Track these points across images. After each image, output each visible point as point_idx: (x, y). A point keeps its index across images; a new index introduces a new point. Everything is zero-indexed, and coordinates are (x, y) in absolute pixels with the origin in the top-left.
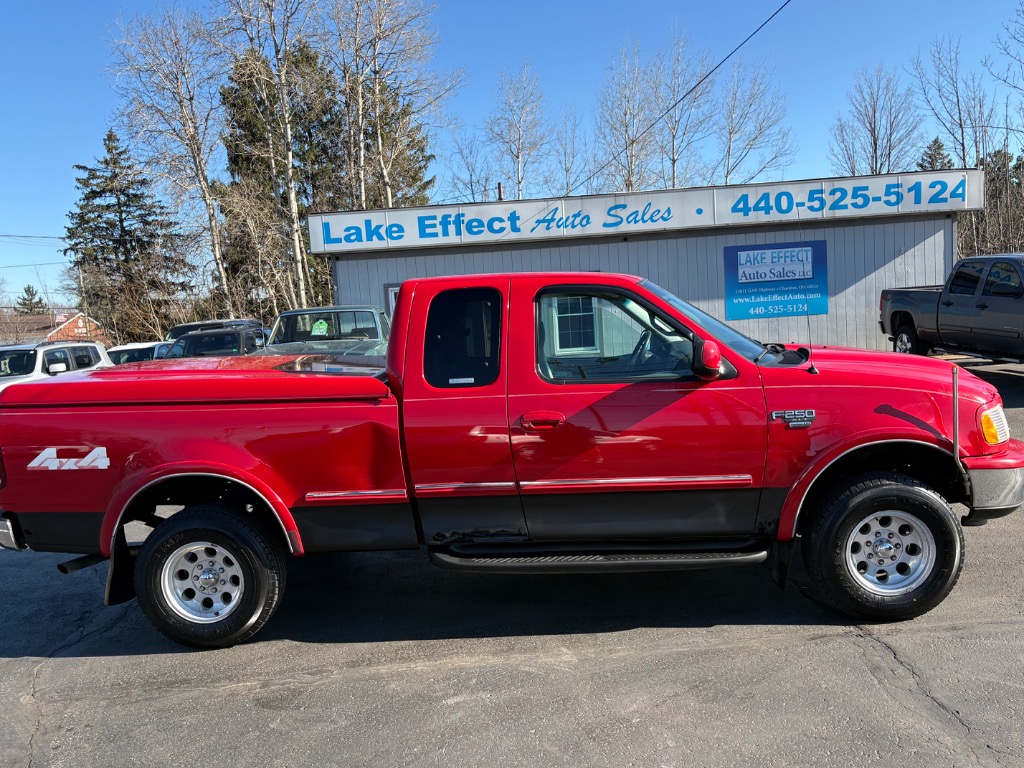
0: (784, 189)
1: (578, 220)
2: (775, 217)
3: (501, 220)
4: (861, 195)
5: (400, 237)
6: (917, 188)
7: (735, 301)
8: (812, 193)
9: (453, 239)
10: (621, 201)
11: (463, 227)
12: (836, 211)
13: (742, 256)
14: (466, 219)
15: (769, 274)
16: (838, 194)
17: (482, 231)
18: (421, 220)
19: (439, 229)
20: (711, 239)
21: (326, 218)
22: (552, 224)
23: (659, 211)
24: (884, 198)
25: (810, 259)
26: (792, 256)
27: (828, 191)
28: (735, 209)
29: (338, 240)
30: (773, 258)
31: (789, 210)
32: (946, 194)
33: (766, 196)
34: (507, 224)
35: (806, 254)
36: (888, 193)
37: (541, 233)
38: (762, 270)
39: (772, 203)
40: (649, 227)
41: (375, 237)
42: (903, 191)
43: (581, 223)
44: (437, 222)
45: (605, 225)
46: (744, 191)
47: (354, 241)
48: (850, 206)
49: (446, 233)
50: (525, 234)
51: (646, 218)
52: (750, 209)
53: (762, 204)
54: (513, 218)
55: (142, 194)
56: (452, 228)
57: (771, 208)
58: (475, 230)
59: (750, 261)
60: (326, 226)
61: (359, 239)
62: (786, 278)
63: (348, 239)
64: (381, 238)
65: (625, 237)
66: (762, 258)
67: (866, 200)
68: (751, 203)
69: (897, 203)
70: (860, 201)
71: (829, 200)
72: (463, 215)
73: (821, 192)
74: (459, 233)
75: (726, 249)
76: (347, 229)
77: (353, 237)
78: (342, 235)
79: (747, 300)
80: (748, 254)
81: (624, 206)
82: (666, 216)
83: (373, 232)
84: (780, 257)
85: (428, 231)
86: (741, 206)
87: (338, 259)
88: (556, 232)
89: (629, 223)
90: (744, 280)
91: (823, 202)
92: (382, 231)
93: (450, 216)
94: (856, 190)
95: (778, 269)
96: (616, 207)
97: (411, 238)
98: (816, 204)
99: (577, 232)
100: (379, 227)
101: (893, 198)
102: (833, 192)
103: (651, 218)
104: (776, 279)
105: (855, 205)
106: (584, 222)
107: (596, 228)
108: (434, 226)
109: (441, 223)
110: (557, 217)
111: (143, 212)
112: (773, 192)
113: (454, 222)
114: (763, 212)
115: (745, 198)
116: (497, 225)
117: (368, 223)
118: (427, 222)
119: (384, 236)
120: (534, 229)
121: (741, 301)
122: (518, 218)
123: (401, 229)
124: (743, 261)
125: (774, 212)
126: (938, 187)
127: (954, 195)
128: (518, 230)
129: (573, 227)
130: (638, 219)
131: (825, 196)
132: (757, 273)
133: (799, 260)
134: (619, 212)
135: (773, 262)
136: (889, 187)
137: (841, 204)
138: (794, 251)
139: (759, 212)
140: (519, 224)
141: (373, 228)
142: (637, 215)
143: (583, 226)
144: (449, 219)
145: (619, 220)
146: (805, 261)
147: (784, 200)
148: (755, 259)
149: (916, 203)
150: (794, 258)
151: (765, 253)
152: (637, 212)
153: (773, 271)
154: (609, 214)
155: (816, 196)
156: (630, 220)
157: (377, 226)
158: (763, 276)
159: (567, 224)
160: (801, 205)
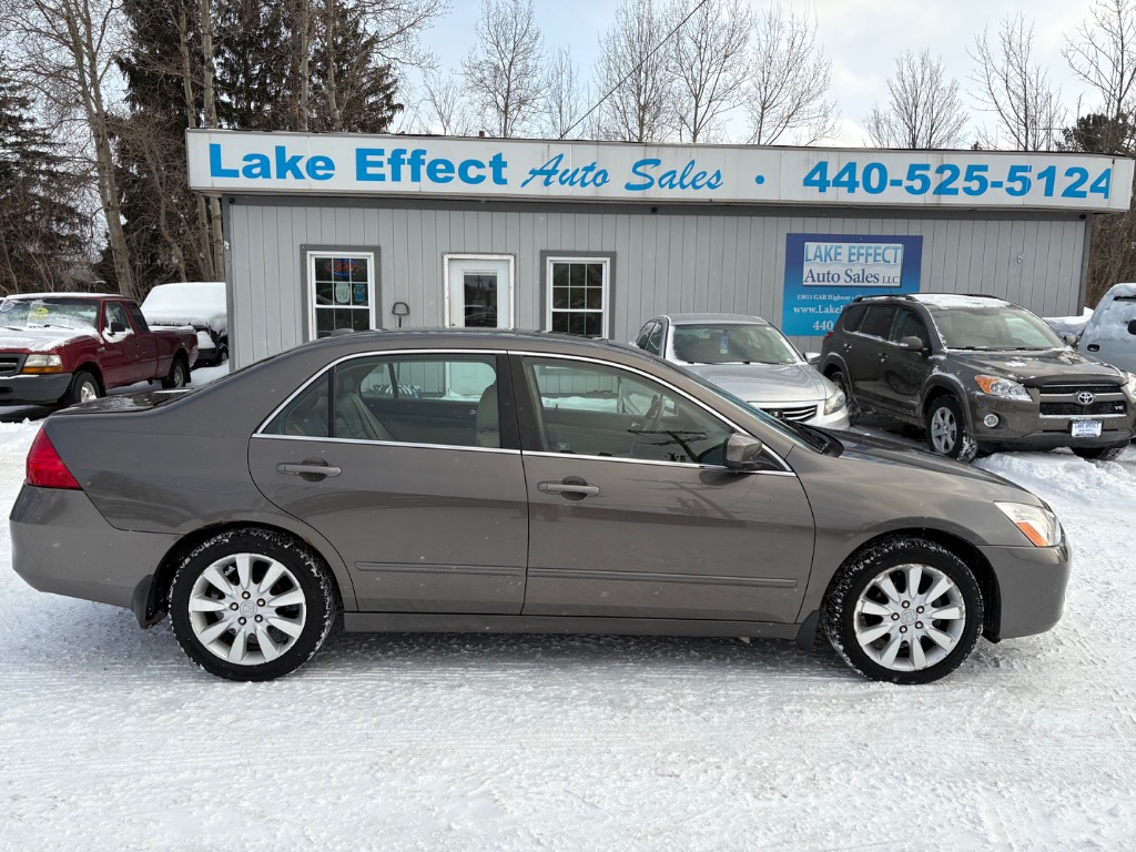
0: (876, 158)
1: (590, 176)
2: (860, 196)
3: (479, 165)
4: (978, 178)
5: (327, 177)
6: (1049, 174)
7: (796, 310)
8: (913, 168)
9: (406, 185)
10: (652, 154)
11: (423, 169)
12: (943, 196)
13: (811, 248)
14: (428, 159)
15: (843, 277)
16: (948, 173)
17: (452, 178)
18: (361, 154)
19: (387, 170)
20: (771, 222)
21: (216, 138)
22: (553, 178)
23: (705, 174)
24: (1007, 184)
25: (899, 260)
26: (876, 254)
27: (933, 168)
28: (808, 182)
29: (234, 174)
30: (851, 254)
31: (880, 189)
32: (1085, 187)
33: (851, 168)
34: (488, 172)
35: (894, 252)
36: (1012, 178)
37: (536, 189)
38: (835, 269)
39: (859, 177)
40: (690, 194)
41: (289, 173)
42: (1032, 176)
43: (594, 180)
44: (384, 159)
45: (629, 187)
46: (823, 157)
47: (256, 176)
48: (961, 191)
50: (513, 189)
51: (686, 182)
52: (828, 184)
53: (845, 178)
54: (498, 163)
55: (20, 116)
56: (406, 170)
57: (857, 184)
58: (441, 175)
59: (820, 257)
60: (215, 151)
62: (866, 284)
63: (248, 172)
64: (298, 175)
65: (655, 208)
66: (837, 254)
67: (983, 183)
68: (831, 176)
69: (1022, 192)
70: (975, 185)
71: (935, 182)
72: (424, 152)
73: (926, 167)
74: (416, 177)
75: (789, 236)
76: (248, 158)
77: (256, 171)
78: (240, 165)
79: (812, 310)
80: (819, 247)
81: (657, 162)
82: (713, 181)
83: (287, 165)
84: (859, 255)
85: (370, 170)
86: (817, 177)
87: (232, 201)
88: (557, 190)
89: (662, 186)
90: (810, 282)
91: (926, 182)
92: (302, 165)
93: (404, 152)
94: (971, 169)
95: (857, 270)
96: (645, 162)
97: (344, 180)
98: (917, 184)
99: (588, 192)
100: (298, 158)
102: (940, 170)
103: (693, 183)
104: (852, 283)
105: (968, 191)
106: (599, 180)
107: (615, 190)
108: (380, 164)
109: (389, 161)
110: (561, 168)
111: (19, 140)
112: (862, 162)
113: (410, 162)
114: (846, 189)
115: (822, 167)
116: (473, 172)
117: (280, 151)
118: (369, 158)
119: (305, 173)
120: (527, 182)
121: (804, 310)
122: (505, 164)
123: (329, 164)
124: (811, 256)
125: (860, 190)
126: (1077, 176)
127: (1094, 188)
128: (504, 182)
129: (584, 184)
130: (675, 182)
131: (930, 174)
132: (828, 273)
133: (884, 260)
134: (649, 169)
135: (850, 261)
136: (1014, 169)
137: (949, 187)
138: (880, 248)
139: (841, 189)
140: (505, 173)
141: (287, 159)
142: (675, 176)
143: (597, 185)
144: (402, 156)
145: (648, 181)
146: (892, 262)
147: (875, 174)
148: (828, 254)
149: (1046, 195)
150: (879, 258)
151: (840, 247)
152: (674, 172)
153: (849, 272)
154: (634, 171)
155: (918, 172)
156: (663, 182)
157: (293, 157)
158: (836, 278)
159: (575, 180)
160: (897, 183)
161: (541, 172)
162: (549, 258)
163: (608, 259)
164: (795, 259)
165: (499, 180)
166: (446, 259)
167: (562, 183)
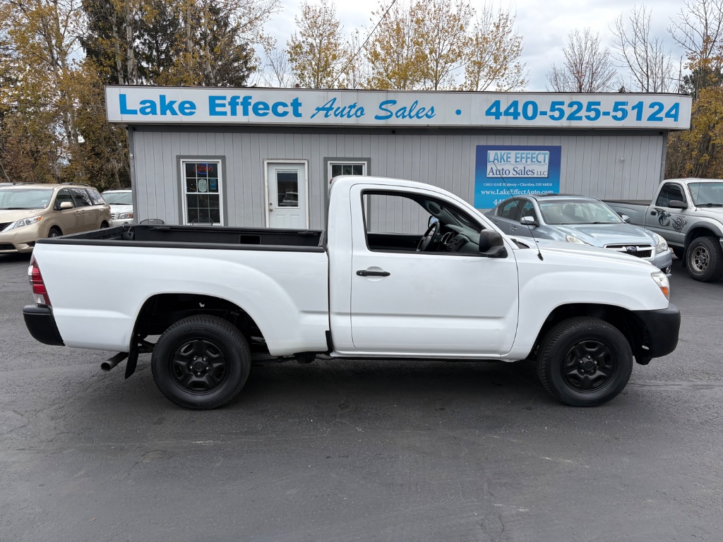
0: (531, 98)
1: (353, 111)
2: (521, 122)
3: (285, 105)
4: (594, 110)
5: (192, 113)
6: (639, 107)
7: (483, 192)
8: (554, 104)
9: (240, 118)
10: (391, 97)
11: (250, 108)
12: (573, 121)
13: (492, 154)
14: (253, 102)
15: (512, 171)
16: (575, 107)
17: (268, 113)
18: (212, 99)
19: (228, 109)
20: (466, 138)
21: (123, 90)
22: (330, 113)
23: (424, 109)
24: (613, 113)
25: (547, 161)
26: (532, 158)
27: (567, 104)
28: (488, 113)
29: (134, 112)
30: (516, 158)
31: (534, 117)
32: (662, 114)
33: (515, 104)
34: (290, 109)
35: (544, 156)
36: (616, 109)
37: (320, 120)
38: (507, 167)
39: (520, 110)
40: (415, 122)
41: (168, 112)
42: (628, 108)
43: (356, 114)
44: (226, 102)
45: (377, 117)
46: (497, 98)
47: (147, 114)
48: (584, 118)
49: (234, 113)
50: (305, 120)
51: (412, 114)
52: (501, 114)
53: (512, 110)
54: (296, 104)
56: (240, 109)
57: (519, 114)
58: (261, 112)
59: (497, 160)
60: (123, 98)
61: (154, 112)
62: (526, 176)
63: (143, 111)
64: (174, 113)
65: (393, 130)
66: (507, 158)
67: (598, 112)
68: (502, 109)
69: (622, 118)
70: (592, 114)
71: (568, 111)
72: (250, 98)
73: (562, 103)
74: (246, 113)
75: (478, 147)
76: (143, 102)
77: (148, 110)
78: (138, 107)
79: (493, 193)
80: (496, 154)
81: (394, 102)
82: (429, 113)
83: (167, 107)
84: (522, 158)
85: (218, 109)
86: (494, 110)
87: (135, 129)
88: (333, 120)
89: (398, 117)
90: (491, 175)
91: (562, 113)
92: (176, 107)
93: (238, 97)
94: (590, 104)
95: (520, 167)
96: (387, 102)
97: (202, 115)
98: (557, 114)
99: (352, 121)
100: (174, 102)
101: (619, 114)
102: (571, 105)
103: (417, 115)
104: (518, 176)
105: (588, 118)
106: (359, 113)
107: (368, 120)
108: (223, 105)
109: (230, 103)
110: (335, 106)
112: (522, 101)
113: (242, 104)
114: (512, 117)
115: (497, 104)
116: (281, 109)
117: (162, 98)
118: (217, 102)
119: (177, 111)
120: (314, 115)
121: (488, 193)
122: (300, 104)
123: (193, 106)
124: (491, 159)
125: (521, 118)
126: (657, 108)
127: (668, 115)
128: (300, 115)
129: (349, 116)
130: (405, 114)
131: (565, 108)
132: (503, 170)
133: (538, 161)
134: (389, 107)
135: (516, 162)
136: (617, 104)
137: (577, 115)
138: (535, 154)
139: (509, 117)
140: (300, 110)
141: (167, 103)
142: (405, 111)
143: (358, 117)
144: (237, 100)
145: (389, 114)
146: (543, 163)
147: (530, 108)
148: (502, 158)
149: (637, 120)
150: (534, 160)
151: (510, 153)
152: (405, 108)
153: (516, 169)
154: (380, 108)
155: (557, 107)
156: (398, 114)
157: (171, 102)
158: (507, 172)
159: (344, 114)
160: (544, 113)
161: (323, 109)
162: (329, 162)
163: (366, 162)
164: (482, 161)
165: (297, 114)
166: (265, 163)
167: (336, 115)
